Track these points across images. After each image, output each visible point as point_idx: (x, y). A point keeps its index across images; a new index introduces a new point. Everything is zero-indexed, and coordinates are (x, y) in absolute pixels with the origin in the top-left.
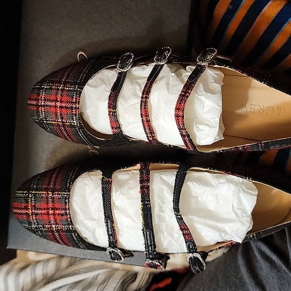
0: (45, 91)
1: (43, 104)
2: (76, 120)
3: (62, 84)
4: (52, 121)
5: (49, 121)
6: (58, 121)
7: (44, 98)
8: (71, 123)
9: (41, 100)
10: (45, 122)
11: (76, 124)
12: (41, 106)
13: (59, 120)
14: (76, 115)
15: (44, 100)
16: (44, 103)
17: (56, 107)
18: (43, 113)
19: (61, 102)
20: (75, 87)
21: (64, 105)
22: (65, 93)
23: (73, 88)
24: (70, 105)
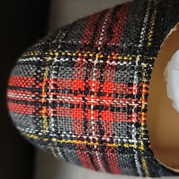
0: (57, 69)
1: (51, 100)
2: (137, 136)
3: (97, 52)
4: (72, 139)
5: (66, 137)
6: (88, 140)
7: (55, 85)
8: (123, 143)
9: (47, 91)
10: (54, 140)
11: (135, 146)
12: (47, 104)
13: (91, 138)
14: (138, 125)
15: (52, 91)
16: (55, 97)
17: (85, 106)
18: (53, 120)
19: (100, 94)
20: (134, 59)
21: (106, 102)
22: (108, 74)
23: (128, 61)
24: (122, 103)
